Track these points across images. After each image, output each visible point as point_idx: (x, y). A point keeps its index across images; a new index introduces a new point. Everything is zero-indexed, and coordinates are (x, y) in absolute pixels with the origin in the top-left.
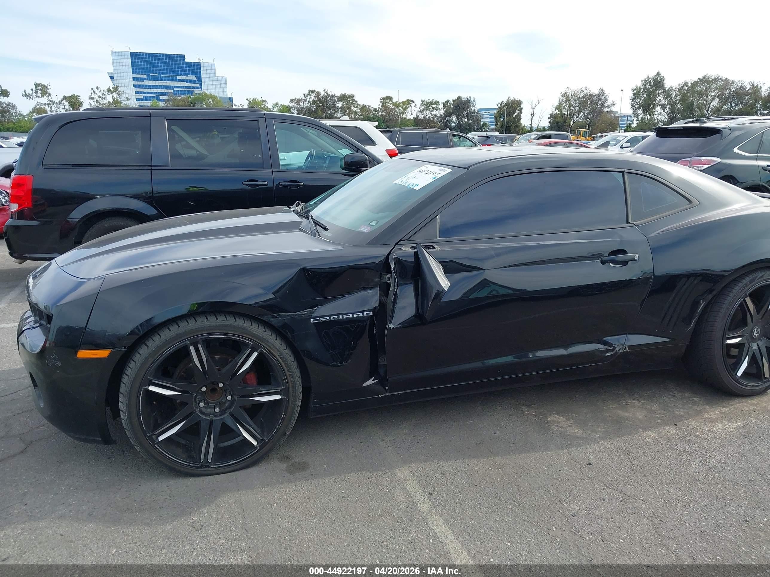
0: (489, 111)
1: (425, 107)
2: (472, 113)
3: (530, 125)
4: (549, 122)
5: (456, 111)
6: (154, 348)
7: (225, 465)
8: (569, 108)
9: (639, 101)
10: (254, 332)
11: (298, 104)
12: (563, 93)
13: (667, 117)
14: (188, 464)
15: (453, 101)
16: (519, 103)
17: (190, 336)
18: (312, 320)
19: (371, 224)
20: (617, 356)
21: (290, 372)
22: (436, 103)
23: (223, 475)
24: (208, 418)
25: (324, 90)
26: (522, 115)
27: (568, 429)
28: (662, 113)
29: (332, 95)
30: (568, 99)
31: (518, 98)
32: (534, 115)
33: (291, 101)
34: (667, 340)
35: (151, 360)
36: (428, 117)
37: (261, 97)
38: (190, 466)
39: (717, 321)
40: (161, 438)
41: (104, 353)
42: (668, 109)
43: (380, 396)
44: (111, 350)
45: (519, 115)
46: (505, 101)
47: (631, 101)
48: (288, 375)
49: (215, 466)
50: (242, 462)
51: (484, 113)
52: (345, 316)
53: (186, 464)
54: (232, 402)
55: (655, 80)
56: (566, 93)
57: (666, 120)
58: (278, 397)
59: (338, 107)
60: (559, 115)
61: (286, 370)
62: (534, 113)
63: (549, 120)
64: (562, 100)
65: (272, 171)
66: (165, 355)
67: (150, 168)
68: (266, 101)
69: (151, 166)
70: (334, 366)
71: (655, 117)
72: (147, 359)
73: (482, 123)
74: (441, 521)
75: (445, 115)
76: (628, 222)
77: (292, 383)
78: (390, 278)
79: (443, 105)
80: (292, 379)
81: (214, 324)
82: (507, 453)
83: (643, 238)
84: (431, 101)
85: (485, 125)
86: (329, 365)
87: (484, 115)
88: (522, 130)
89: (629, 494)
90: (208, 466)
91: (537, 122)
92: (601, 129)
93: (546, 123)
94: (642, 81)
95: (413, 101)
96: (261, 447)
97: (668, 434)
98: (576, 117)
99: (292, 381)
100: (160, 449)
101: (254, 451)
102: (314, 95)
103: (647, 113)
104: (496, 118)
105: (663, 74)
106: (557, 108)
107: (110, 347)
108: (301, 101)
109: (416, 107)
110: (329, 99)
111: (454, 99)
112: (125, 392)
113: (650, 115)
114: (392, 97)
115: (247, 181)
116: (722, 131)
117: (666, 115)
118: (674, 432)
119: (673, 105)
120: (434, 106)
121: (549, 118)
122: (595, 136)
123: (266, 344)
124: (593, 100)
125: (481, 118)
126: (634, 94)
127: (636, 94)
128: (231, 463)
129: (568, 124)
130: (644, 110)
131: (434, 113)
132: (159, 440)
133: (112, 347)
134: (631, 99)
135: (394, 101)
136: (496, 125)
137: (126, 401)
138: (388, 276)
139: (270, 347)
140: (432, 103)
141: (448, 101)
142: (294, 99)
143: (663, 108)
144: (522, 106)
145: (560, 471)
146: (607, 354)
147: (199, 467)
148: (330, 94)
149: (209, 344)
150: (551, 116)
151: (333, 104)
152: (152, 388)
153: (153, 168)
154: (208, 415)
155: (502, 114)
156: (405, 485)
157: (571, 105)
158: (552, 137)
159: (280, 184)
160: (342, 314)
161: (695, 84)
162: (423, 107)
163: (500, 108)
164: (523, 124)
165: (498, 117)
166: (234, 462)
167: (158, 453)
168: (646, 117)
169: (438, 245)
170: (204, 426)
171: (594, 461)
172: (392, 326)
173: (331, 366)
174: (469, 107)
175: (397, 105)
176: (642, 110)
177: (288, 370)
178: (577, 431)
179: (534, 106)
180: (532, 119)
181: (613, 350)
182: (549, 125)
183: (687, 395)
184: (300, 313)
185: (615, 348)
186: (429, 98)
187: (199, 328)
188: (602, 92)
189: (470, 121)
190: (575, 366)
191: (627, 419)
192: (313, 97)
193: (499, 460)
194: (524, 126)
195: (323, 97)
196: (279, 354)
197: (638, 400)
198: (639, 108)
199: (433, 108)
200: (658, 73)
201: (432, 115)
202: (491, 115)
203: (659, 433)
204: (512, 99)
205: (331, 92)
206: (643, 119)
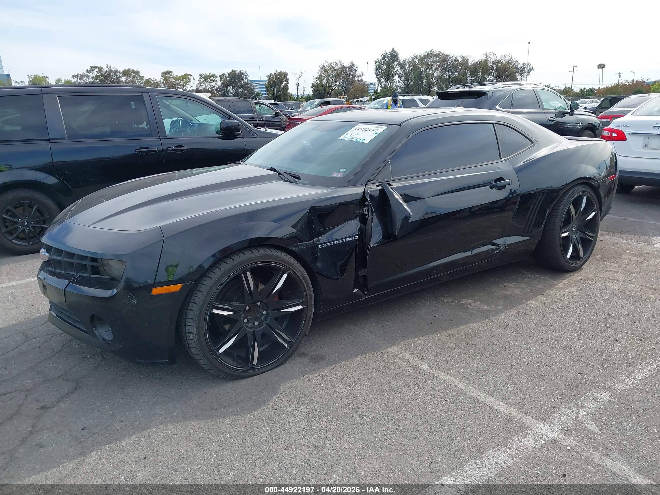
0: (259, 82)
1: (204, 79)
2: (246, 84)
3: (297, 94)
4: (312, 91)
5: (232, 83)
6: (217, 278)
7: (266, 365)
8: (327, 78)
9: (381, 71)
10: (285, 259)
11: (81, 79)
12: (322, 65)
13: (403, 84)
14: (240, 369)
15: (228, 75)
16: (286, 75)
17: (242, 266)
18: (319, 246)
19: (340, 171)
20: (501, 252)
21: (308, 287)
22: (214, 76)
23: (265, 373)
24: (252, 331)
25: (107, 66)
26: (289, 85)
27: (479, 306)
28: (400, 81)
29: (115, 71)
30: (326, 71)
31: (284, 71)
32: (299, 85)
33: (74, 76)
34: (528, 238)
35: (214, 289)
36: (207, 88)
37: (43, 74)
38: (242, 370)
39: (556, 222)
40: (221, 351)
41: (176, 288)
42: (403, 77)
43: (362, 299)
44: (182, 284)
45: (286, 85)
46: (273, 74)
47: (375, 71)
48: (307, 289)
49: (259, 367)
50: (278, 361)
51: (255, 84)
52: (340, 241)
53: (239, 369)
54: (267, 316)
55: (391, 54)
56: (324, 66)
57: (403, 87)
58: (300, 307)
59: (122, 81)
60: (320, 85)
61: (306, 286)
62: (298, 84)
63: (312, 89)
64: (321, 72)
65: (160, 139)
66: (225, 283)
67: (48, 142)
68: (47, 77)
69: (49, 140)
70: (335, 279)
71: (394, 84)
72: (211, 288)
73: (256, 93)
74: (443, 373)
75: (222, 86)
76: (501, 159)
77: (309, 296)
78: (367, 210)
79: (219, 77)
80: (309, 292)
81: (258, 255)
82: (451, 326)
83: (512, 168)
84: (207, 74)
85: (258, 94)
86: (333, 279)
87: (256, 85)
88: (290, 98)
89: (543, 337)
90: (254, 368)
91: (302, 91)
92: (354, 96)
93: (309, 92)
94: (381, 55)
95: (191, 75)
96: (290, 348)
97: (542, 300)
98: (333, 86)
99: (309, 294)
100: (221, 360)
101: (285, 351)
102: (96, 70)
103: (388, 81)
104: (267, 88)
105: (397, 50)
106: (318, 78)
107: (181, 282)
108: (84, 76)
109: (194, 80)
110: (112, 74)
111: (229, 72)
112: (195, 317)
113: (391, 83)
114: (172, 72)
115: (139, 149)
116: (487, 93)
117: (402, 82)
118: (544, 298)
119: (407, 74)
120: (211, 78)
121: (311, 87)
122: (351, 101)
123: (292, 267)
124: (346, 72)
125: (254, 88)
126: (377, 66)
127: (378, 67)
128: (270, 363)
129: (328, 92)
130: (385, 79)
131: (211, 84)
132: (220, 353)
133: (182, 282)
134: (375, 70)
135: (175, 75)
136: (268, 94)
137: (196, 324)
138: (365, 208)
139: (295, 269)
140: (210, 76)
141: (224, 74)
142: (77, 75)
143: (400, 77)
144: (288, 77)
145: (493, 332)
146: (496, 252)
147: (248, 370)
148: (113, 70)
149: (254, 271)
150: (313, 85)
151: (117, 79)
152: (215, 311)
153: (51, 141)
154: (251, 328)
155: (272, 84)
156: (401, 357)
157: (328, 76)
158: (331, 103)
159: (168, 150)
160: (339, 240)
161: (423, 58)
162: (202, 80)
163: (269, 79)
164: (291, 93)
165: (269, 87)
166: (272, 362)
167: (219, 363)
168: (388, 85)
169: (393, 183)
170: (250, 337)
171: (509, 323)
172: (372, 245)
173: (334, 279)
174: (242, 79)
175: (177, 78)
176: (384, 79)
177: (307, 286)
178: (485, 307)
179: (298, 77)
180: (298, 88)
181: (499, 249)
182: (312, 94)
183: (537, 275)
184: (312, 242)
185: (500, 247)
186: (207, 72)
187: (248, 259)
188: (352, 65)
189: (245, 91)
190: (471, 265)
191: (512, 295)
192: (95, 73)
193: (450, 332)
194: (292, 95)
195: (106, 72)
196: (301, 274)
197: (510, 283)
198: (382, 77)
199: (211, 80)
200: (393, 49)
201: (210, 86)
202: (261, 85)
203: (536, 301)
204: (279, 71)
205: (114, 67)
206: (385, 86)
